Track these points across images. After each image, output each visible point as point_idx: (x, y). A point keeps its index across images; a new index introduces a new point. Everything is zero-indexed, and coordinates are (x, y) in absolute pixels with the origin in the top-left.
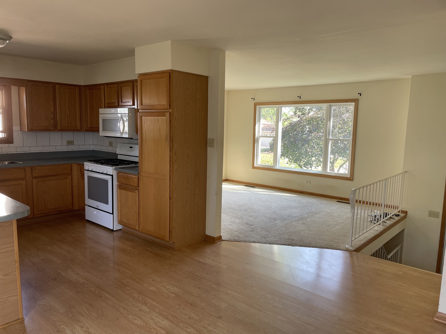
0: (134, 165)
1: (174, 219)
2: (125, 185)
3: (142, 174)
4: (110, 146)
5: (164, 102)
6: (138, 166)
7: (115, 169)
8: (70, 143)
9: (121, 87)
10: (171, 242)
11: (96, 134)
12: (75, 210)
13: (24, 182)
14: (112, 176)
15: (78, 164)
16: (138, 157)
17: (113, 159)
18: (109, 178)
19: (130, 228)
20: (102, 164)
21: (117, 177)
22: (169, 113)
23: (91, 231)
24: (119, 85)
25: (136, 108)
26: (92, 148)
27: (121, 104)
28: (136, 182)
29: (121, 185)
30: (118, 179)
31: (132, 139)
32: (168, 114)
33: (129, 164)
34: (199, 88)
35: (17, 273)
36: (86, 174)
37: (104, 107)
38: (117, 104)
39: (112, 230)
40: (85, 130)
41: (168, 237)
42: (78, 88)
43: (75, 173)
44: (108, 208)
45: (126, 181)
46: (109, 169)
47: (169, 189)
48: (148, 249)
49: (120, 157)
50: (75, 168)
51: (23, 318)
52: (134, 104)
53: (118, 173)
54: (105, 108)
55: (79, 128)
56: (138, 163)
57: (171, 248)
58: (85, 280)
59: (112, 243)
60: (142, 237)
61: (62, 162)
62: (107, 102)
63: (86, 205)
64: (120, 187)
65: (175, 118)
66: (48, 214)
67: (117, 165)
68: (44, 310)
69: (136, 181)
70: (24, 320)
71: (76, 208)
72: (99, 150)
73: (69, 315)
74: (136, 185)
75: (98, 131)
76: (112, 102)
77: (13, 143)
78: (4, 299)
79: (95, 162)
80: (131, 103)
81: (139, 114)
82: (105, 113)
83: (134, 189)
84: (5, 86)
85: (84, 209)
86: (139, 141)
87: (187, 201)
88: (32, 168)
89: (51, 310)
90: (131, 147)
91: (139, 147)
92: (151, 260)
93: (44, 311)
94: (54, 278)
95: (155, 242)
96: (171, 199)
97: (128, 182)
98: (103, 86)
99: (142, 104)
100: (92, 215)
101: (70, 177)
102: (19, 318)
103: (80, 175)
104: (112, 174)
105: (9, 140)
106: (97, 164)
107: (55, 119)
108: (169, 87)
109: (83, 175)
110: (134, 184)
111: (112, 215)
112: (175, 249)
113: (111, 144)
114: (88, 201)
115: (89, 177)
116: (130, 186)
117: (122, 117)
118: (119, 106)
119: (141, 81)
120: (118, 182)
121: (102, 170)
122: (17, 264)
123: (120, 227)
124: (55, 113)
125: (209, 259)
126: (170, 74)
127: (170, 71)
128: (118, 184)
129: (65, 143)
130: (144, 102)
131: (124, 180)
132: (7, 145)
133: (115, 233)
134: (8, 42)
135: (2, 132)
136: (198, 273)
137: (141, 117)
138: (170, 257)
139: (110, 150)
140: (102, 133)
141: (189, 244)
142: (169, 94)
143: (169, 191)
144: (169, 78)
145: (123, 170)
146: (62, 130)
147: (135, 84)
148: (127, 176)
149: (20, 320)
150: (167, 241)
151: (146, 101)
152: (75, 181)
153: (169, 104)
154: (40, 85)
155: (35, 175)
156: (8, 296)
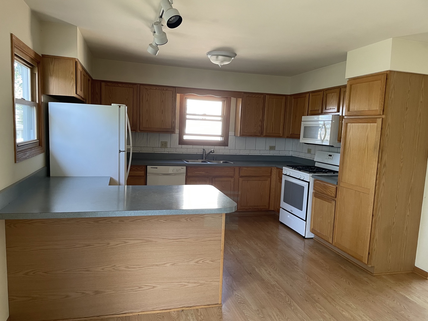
0: (332, 174)
1: (376, 240)
2: (321, 194)
3: (341, 184)
4: (308, 153)
5: (376, 106)
6: (338, 175)
7: (312, 176)
8: (272, 148)
9: (327, 94)
10: (370, 266)
11: (296, 140)
12: (271, 210)
13: (232, 180)
14: (309, 183)
15: (277, 168)
16: (338, 166)
17: (311, 166)
18: (305, 185)
19: (322, 238)
20: (300, 170)
21: (314, 185)
22: (381, 119)
23: (283, 234)
24: (324, 92)
25: (341, 115)
26: (291, 154)
27: (324, 111)
28: (334, 193)
29: (317, 193)
30: (314, 186)
31: (332, 146)
32: (379, 121)
33: (326, 173)
34: (422, 90)
35: (221, 261)
36: (284, 178)
37: (306, 115)
38: (320, 112)
39: (304, 237)
40: (287, 136)
41: (367, 259)
42: (284, 97)
43: (274, 176)
44: (302, 214)
45: (322, 190)
46: (307, 176)
47: (372, 205)
48: (342, 266)
49: (317, 165)
50: (274, 171)
51: (221, 304)
52: (338, 111)
53: (315, 181)
54: (308, 115)
55: (281, 135)
56: (337, 172)
57: (369, 272)
58: (276, 283)
59: (303, 251)
60: (335, 252)
61: (264, 165)
62: (310, 109)
63: (281, 208)
64: (315, 195)
65: (389, 125)
66: (248, 210)
67: (314, 172)
68: (239, 301)
69: (334, 191)
70: (222, 306)
71: (272, 208)
72: (297, 156)
73: (260, 315)
74: (333, 195)
75: (299, 138)
76: (316, 109)
77: (228, 146)
78: (209, 282)
79: (293, 168)
80: (336, 110)
81: (345, 121)
82: (308, 120)
83: (330, 199)
84: (227, 98)
85: (278, 211)
86: (341, 150)
87: (394, 223)
88: (240, 168)
89: (244, 304)
90: (330, 156)
91: (341, 156)
92: (344, 280)
93: (239, 303)
94: (250, 273)
95: (349, 260)
96: (373, 217)
97: (325, 191)
98: (308, 94)
99: (348, 110)
100: (286, 218)
101: (270, 179)
102: (218, 303)
103: (278, 178)
104: (308, 181)
105: (225, 143)
106: (295, 169)
107: (262, 127)
108: (384, 90)
109: (281, 179)
110: (331, 194)
111: (305, 222)
112: (374, 275)
113: (309, 151)
114: (283, 204)
115: (286, 181)
116: (327, 196)
117: (324, 125)
118: (322, 113)
119: (351, 85)
120: (314, 189)
121: (300, 176)
122: (222, 253)
123: (312, 235)
124: (262, 121)
125: (419, 297)
126: (387, 76)
127: (388, 73)
128: (314, 191)
129: (268, 148)
130: (351, 108)
131: (321, 189)
132: (223, 147)
133: (306, 241)
134: (233, 58)
135: (221, 136)
136: (403, 312)
137: (347, 124)
138: (367, 282)
139: (308, 157)
140: (302, 140)
141: (391, 273)
142: (383, 98)
143: (372, 208)
144: (385, 79)
145: (320, 178)
146: (266, 136)
147: (342, 90)
148: (324, 184)
149: (219, 305)
150: (366, 264)
151: (355, 107)
152: (273, 183)
153: (382, 109)
154: (254, 96)
155: (242, 174)
156: (212, 280)
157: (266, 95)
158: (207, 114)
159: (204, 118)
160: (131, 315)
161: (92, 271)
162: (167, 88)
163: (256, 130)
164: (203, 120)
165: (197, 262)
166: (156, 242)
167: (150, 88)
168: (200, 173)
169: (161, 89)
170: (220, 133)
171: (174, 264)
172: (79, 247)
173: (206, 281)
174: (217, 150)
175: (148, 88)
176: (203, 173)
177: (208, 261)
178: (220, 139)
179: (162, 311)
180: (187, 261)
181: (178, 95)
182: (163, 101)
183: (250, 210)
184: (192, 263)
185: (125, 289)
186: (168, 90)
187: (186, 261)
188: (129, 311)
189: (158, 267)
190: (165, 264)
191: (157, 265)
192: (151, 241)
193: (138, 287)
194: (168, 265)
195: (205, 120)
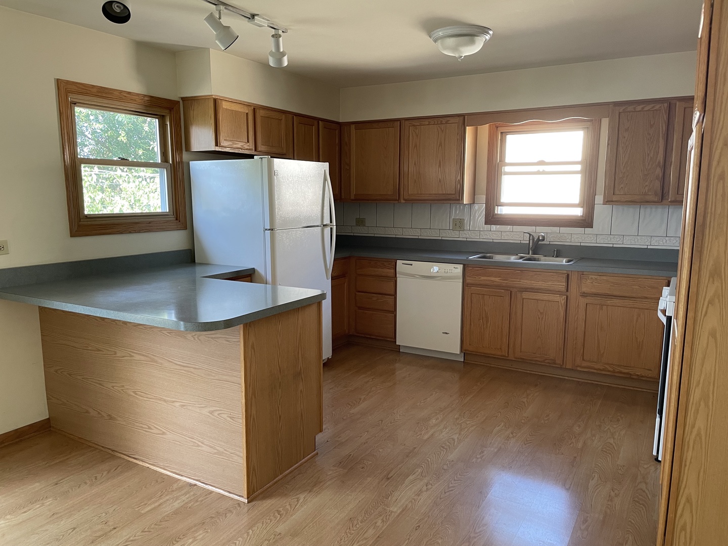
13: (561, 300)
61: (647, 272)
77: (591, 227)
78: (228, 453)
102: (243, 495)
105: (586, 222)
107: (664, 178)
124: (665, 166)
132: (581, 230)
135: (580, 206)
154: (639, 108)
155: (584, 289)
156: (233, 451)
157: (678, 103)
158: (547, 160)
159: (541, 170)
160: (141, 463)
161: (104, 386)
162: (448, 119)
163: (647, 188)
164: (538, 173)
165: (211, 412)
166: (161, 364)
167: (419, 124)
168: (493, 279)
169: (438, 122)
170: (576, 199)
171: (184, 406)
172: (90, 350)
173: (225, 450)
174: (565, 235)
175: (416, 124)
176: (497, 279)
177: (225, 416)
178: (578, 212)
179: (172, 474)
180: (199, 406)
181: (469, 130)
182: (441, 145)
183: (604, 373)
184: (205, 411)
185: (135, 423)
186: (450, 122)
187: (197, 405)
188: (141, 458)
189: (165, 404)
190: (174, 402)
191: (165, 401)
192: (156, 362)
193: (148, 426)
194: (177, 404)
195: (544, 173)
